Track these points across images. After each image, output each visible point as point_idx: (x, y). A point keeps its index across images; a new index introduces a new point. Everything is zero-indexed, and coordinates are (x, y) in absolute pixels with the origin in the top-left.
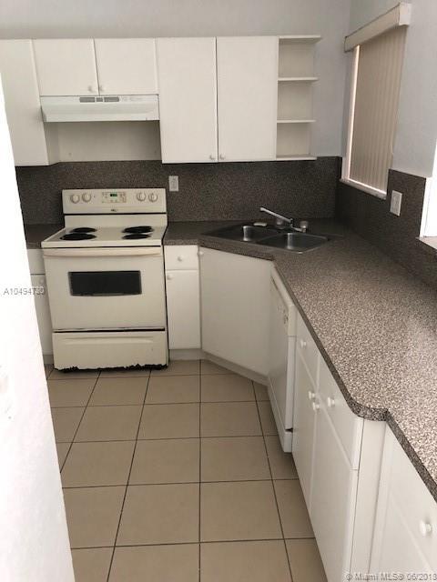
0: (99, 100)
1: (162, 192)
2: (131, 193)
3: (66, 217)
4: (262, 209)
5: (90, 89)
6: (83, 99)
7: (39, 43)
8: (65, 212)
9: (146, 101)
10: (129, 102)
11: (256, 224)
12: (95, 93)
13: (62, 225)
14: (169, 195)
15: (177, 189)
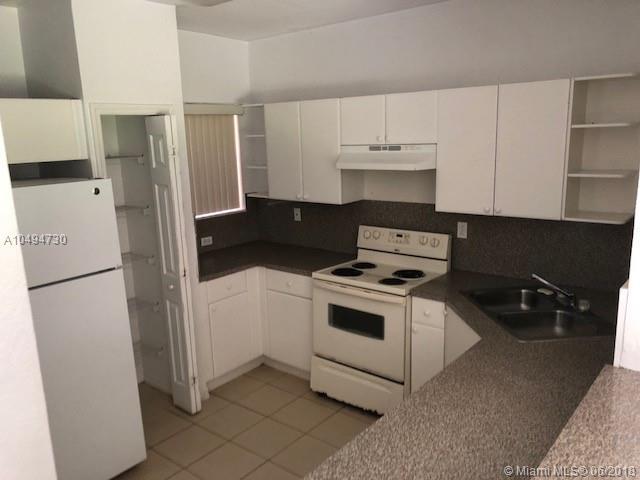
0: (385, 149)
1: (444, 239)
2: (414, 235)
3: (359, 251)
4: (534, 276)
5: (378, 139)
6: (373, 148)
7: (346, 100)
8: (358, 245)
9: (425, 150)
10: (409, 151)
11: (539, 291)
12: (382, 142)
13: (355, 256)
14: (455, 243)
15: (465, 237)
